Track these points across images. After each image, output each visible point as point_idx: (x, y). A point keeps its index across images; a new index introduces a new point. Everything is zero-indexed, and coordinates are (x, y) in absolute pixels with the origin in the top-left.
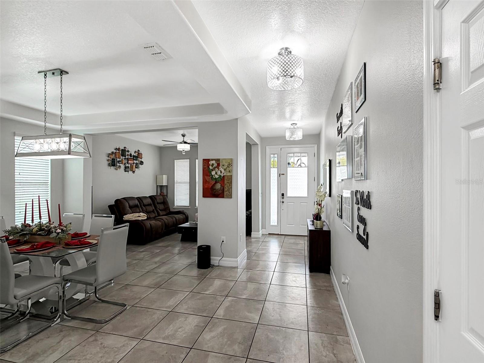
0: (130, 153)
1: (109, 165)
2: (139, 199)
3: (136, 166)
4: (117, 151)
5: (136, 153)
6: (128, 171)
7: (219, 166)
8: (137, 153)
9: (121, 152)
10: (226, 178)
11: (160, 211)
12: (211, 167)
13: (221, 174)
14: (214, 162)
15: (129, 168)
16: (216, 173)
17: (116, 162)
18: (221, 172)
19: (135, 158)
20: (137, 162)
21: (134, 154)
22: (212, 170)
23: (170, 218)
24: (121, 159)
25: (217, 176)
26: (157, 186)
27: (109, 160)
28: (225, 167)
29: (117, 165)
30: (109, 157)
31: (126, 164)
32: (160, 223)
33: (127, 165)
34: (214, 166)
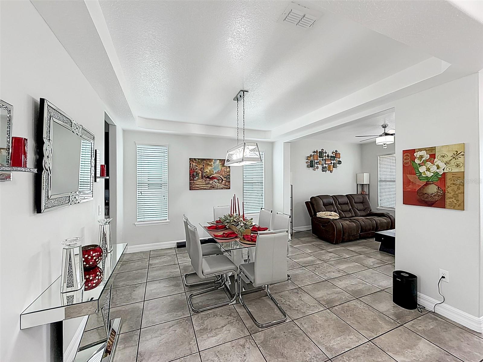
0: (327, 154)
1: (308, 166)
2: (335, 197)
3: (333, 166)
4: (315, 154)
5: (333, 153)
6: (326, 171)
7: (435, 158)
8: (335, 154)
9: (318, 154)
10: (448, 177)
11: (358, 211)
12: (417, 161)
13: (438, 171)
14: (423, 153)
15: (326, 168)
16: (428, 170)
17: (314, 164)
18: (438, 168)
19: (332, 158)
20: (335, 162)
21: (332, 154)
22: (420, 165)
23: (369, 220)
24: (319, 160)
25: (429, 174)
26: (357, 184)
27: (308, 162)
28: (446, 159)
29: (315, 166)
30: (307, 159)
31: (323, 164)
32: (355, 225)
33: (325, 165)
34: (423, 159)
